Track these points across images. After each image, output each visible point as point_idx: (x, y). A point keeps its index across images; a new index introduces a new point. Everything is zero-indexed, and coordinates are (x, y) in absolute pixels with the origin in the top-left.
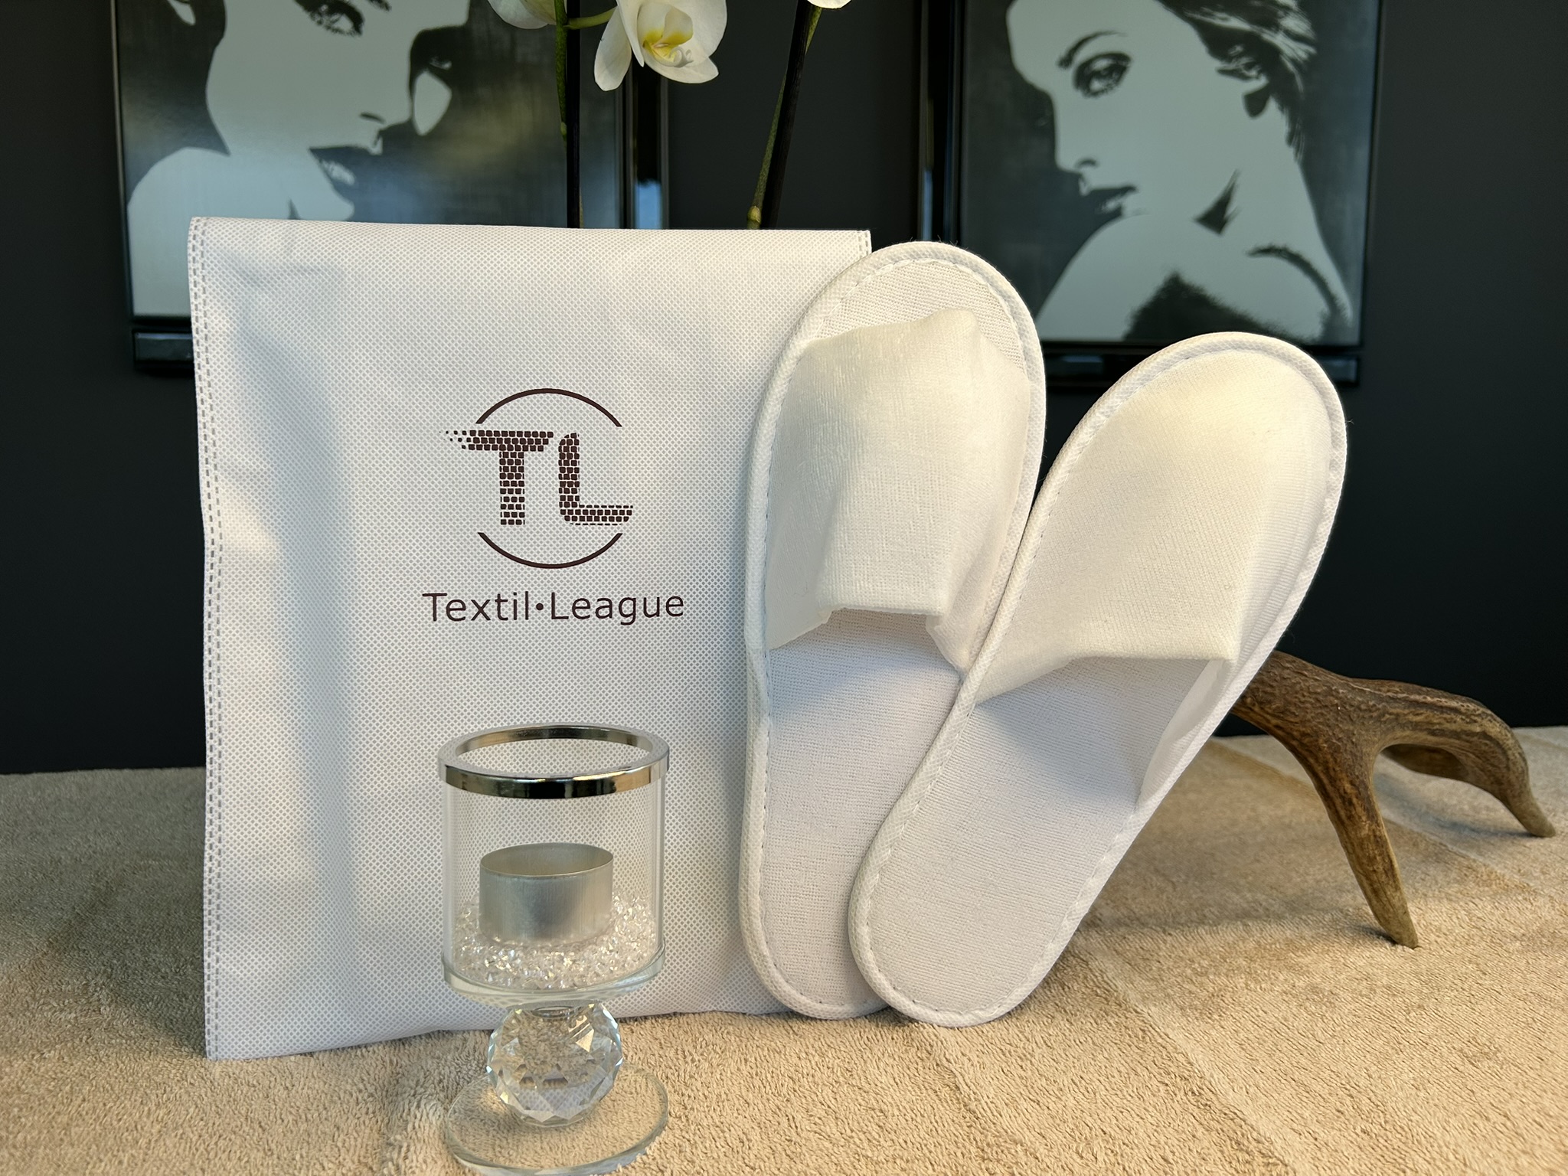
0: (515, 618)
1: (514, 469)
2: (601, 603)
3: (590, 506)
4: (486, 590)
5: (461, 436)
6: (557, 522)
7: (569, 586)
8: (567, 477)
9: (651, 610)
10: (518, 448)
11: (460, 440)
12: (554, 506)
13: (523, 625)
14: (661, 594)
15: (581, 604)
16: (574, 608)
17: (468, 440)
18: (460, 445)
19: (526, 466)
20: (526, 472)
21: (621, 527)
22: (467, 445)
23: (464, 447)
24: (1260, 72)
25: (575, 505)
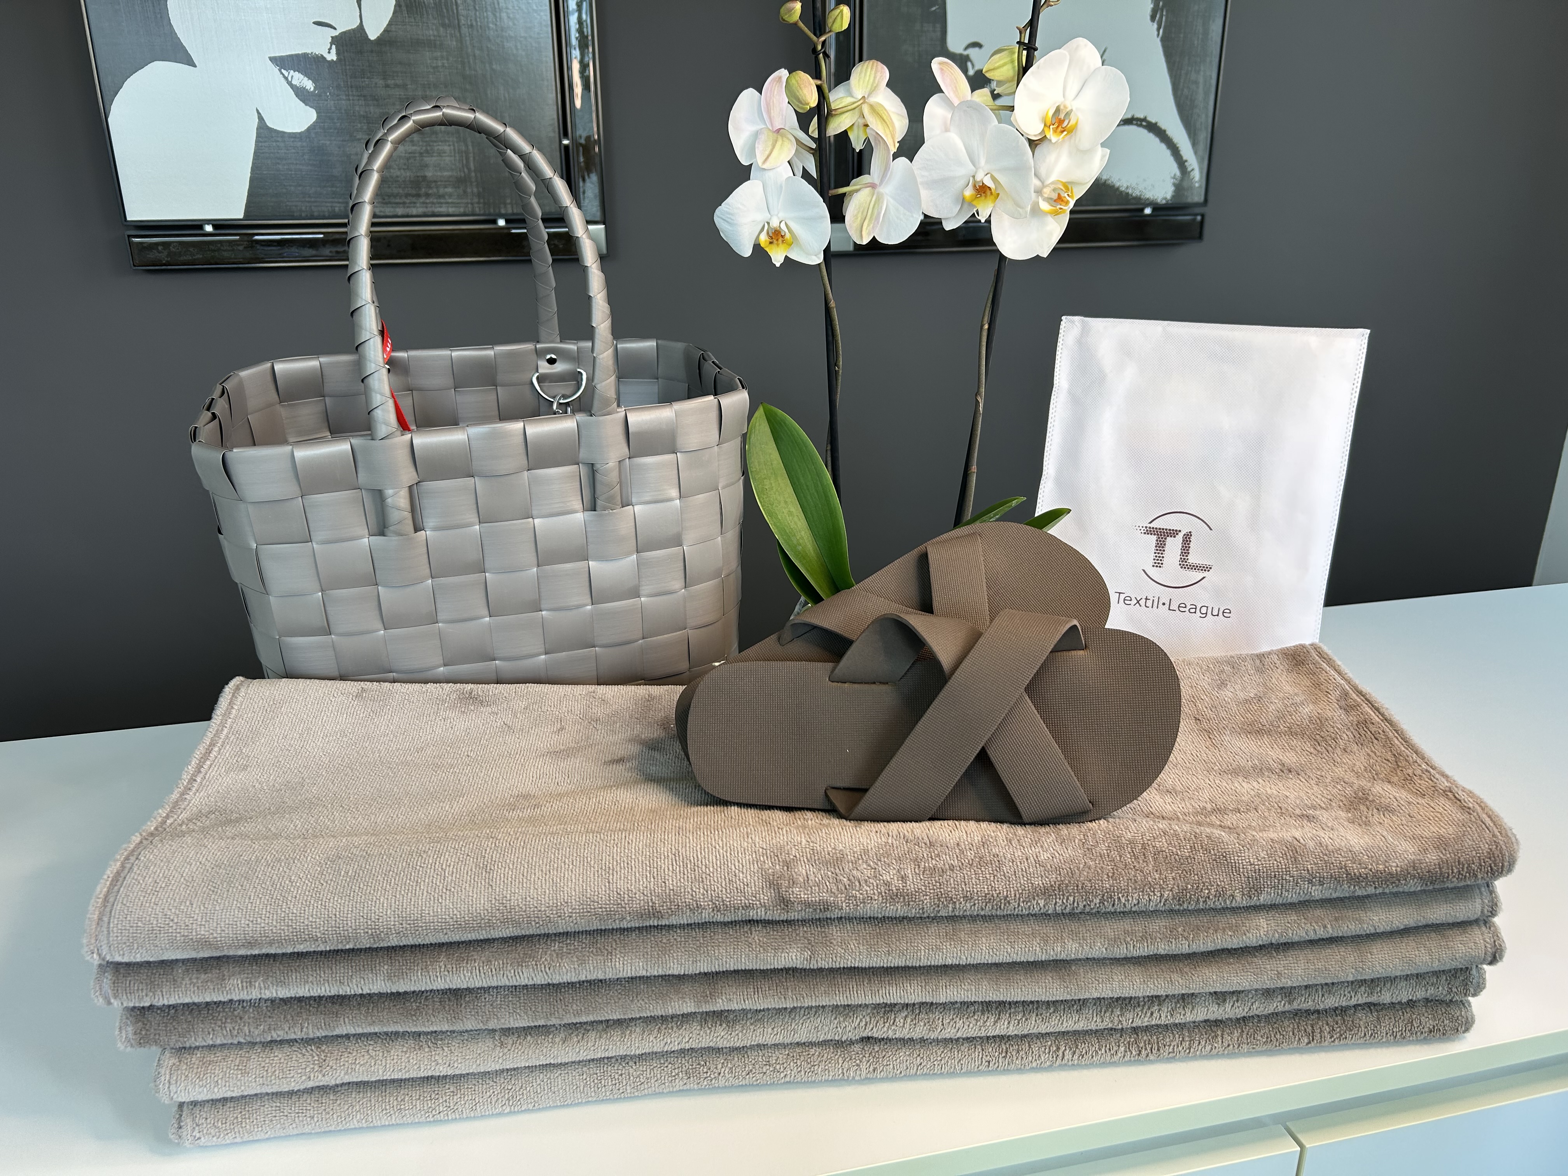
7: (1178, 597)
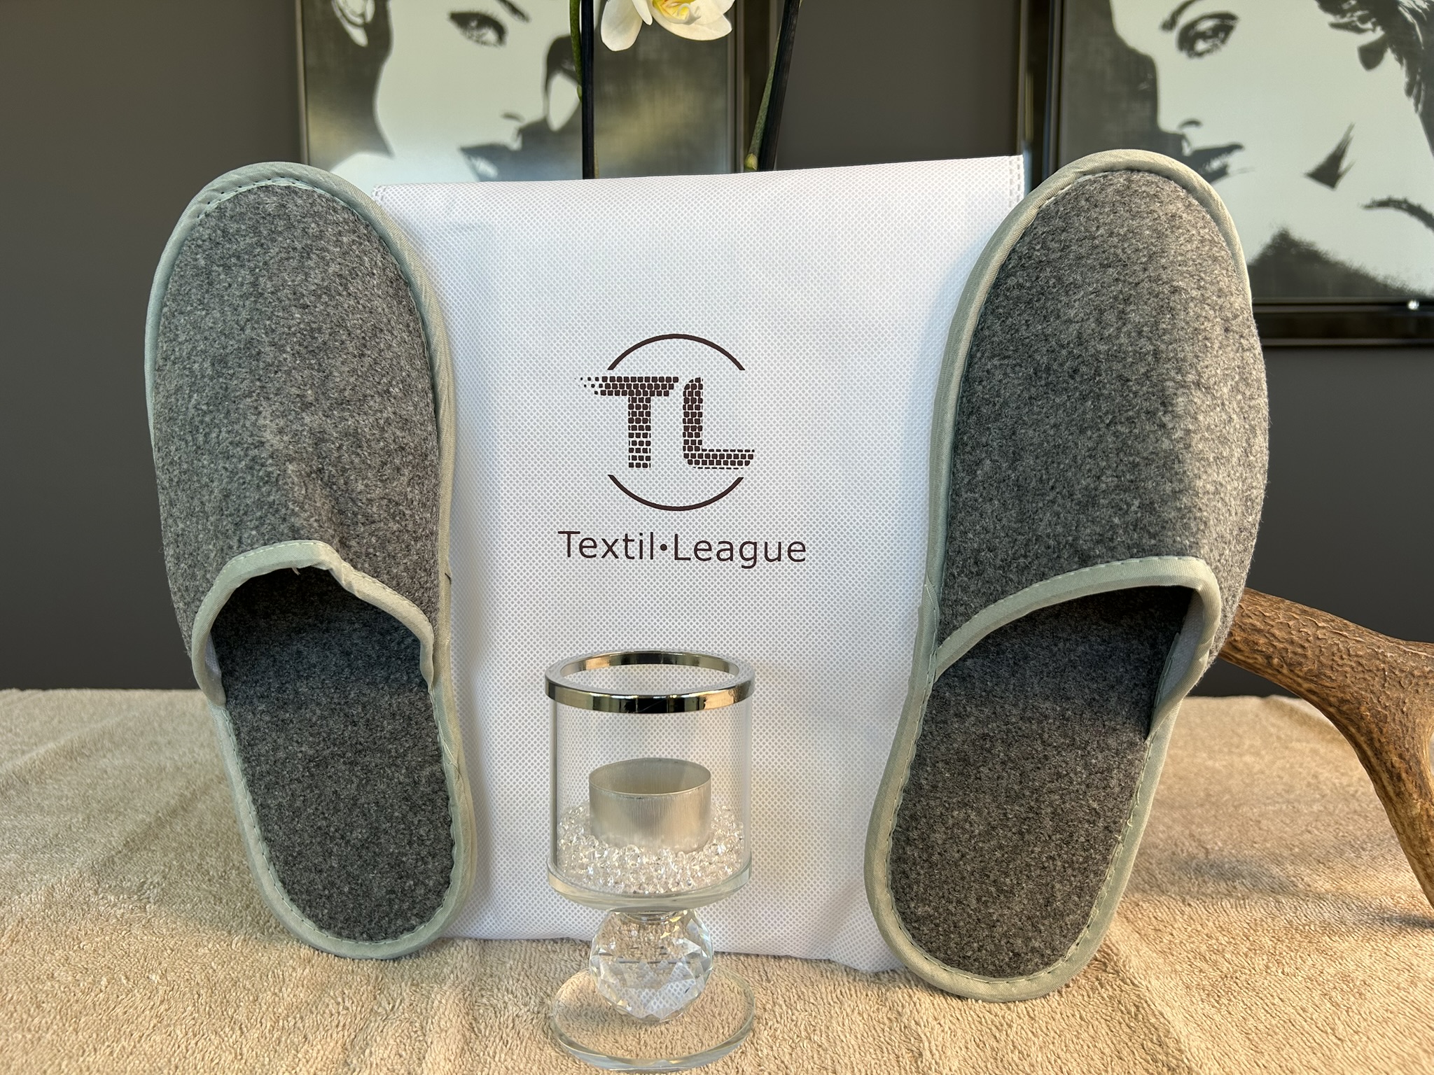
0: (641, 558)
1: (641, 414)
2: (722, 546)
3: (712, 450)
4: (615, 530)
5: (593, 382)
6: (681, 466)
7: (692, 528)
8: (691, 421)
9: (773, 554)
10: (646, 393)
11: (593, 386)
12: (678, 449)
13: (648, 565)
14: (783, 539)
15: (703, 546)
16: (696, 550)
17: (601, 386)
18: (593, 390)
19: (652, 411)
20: (652, 417)
21: (742, 471)
22: (599, 390)
23: (596, 393)
24: (1375, 25)
25: (697, 449)
